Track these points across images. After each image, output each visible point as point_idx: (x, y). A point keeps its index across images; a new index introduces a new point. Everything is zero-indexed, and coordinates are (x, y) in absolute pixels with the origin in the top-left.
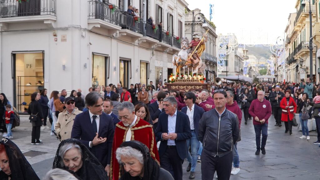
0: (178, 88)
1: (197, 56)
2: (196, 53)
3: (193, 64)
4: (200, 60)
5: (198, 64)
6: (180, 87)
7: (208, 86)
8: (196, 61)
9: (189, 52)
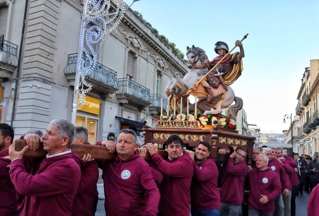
0: (162, 138)
1: (221, 83)
2: (218, 77)
3: (209, 95)
4: (226, 90)
5: (220, 97)
6: (165, 135)
7: (213, 135)
8: (216, 92)
9: (201, 74)
